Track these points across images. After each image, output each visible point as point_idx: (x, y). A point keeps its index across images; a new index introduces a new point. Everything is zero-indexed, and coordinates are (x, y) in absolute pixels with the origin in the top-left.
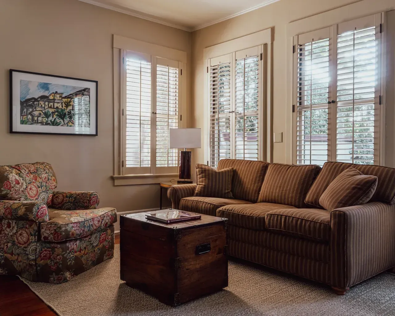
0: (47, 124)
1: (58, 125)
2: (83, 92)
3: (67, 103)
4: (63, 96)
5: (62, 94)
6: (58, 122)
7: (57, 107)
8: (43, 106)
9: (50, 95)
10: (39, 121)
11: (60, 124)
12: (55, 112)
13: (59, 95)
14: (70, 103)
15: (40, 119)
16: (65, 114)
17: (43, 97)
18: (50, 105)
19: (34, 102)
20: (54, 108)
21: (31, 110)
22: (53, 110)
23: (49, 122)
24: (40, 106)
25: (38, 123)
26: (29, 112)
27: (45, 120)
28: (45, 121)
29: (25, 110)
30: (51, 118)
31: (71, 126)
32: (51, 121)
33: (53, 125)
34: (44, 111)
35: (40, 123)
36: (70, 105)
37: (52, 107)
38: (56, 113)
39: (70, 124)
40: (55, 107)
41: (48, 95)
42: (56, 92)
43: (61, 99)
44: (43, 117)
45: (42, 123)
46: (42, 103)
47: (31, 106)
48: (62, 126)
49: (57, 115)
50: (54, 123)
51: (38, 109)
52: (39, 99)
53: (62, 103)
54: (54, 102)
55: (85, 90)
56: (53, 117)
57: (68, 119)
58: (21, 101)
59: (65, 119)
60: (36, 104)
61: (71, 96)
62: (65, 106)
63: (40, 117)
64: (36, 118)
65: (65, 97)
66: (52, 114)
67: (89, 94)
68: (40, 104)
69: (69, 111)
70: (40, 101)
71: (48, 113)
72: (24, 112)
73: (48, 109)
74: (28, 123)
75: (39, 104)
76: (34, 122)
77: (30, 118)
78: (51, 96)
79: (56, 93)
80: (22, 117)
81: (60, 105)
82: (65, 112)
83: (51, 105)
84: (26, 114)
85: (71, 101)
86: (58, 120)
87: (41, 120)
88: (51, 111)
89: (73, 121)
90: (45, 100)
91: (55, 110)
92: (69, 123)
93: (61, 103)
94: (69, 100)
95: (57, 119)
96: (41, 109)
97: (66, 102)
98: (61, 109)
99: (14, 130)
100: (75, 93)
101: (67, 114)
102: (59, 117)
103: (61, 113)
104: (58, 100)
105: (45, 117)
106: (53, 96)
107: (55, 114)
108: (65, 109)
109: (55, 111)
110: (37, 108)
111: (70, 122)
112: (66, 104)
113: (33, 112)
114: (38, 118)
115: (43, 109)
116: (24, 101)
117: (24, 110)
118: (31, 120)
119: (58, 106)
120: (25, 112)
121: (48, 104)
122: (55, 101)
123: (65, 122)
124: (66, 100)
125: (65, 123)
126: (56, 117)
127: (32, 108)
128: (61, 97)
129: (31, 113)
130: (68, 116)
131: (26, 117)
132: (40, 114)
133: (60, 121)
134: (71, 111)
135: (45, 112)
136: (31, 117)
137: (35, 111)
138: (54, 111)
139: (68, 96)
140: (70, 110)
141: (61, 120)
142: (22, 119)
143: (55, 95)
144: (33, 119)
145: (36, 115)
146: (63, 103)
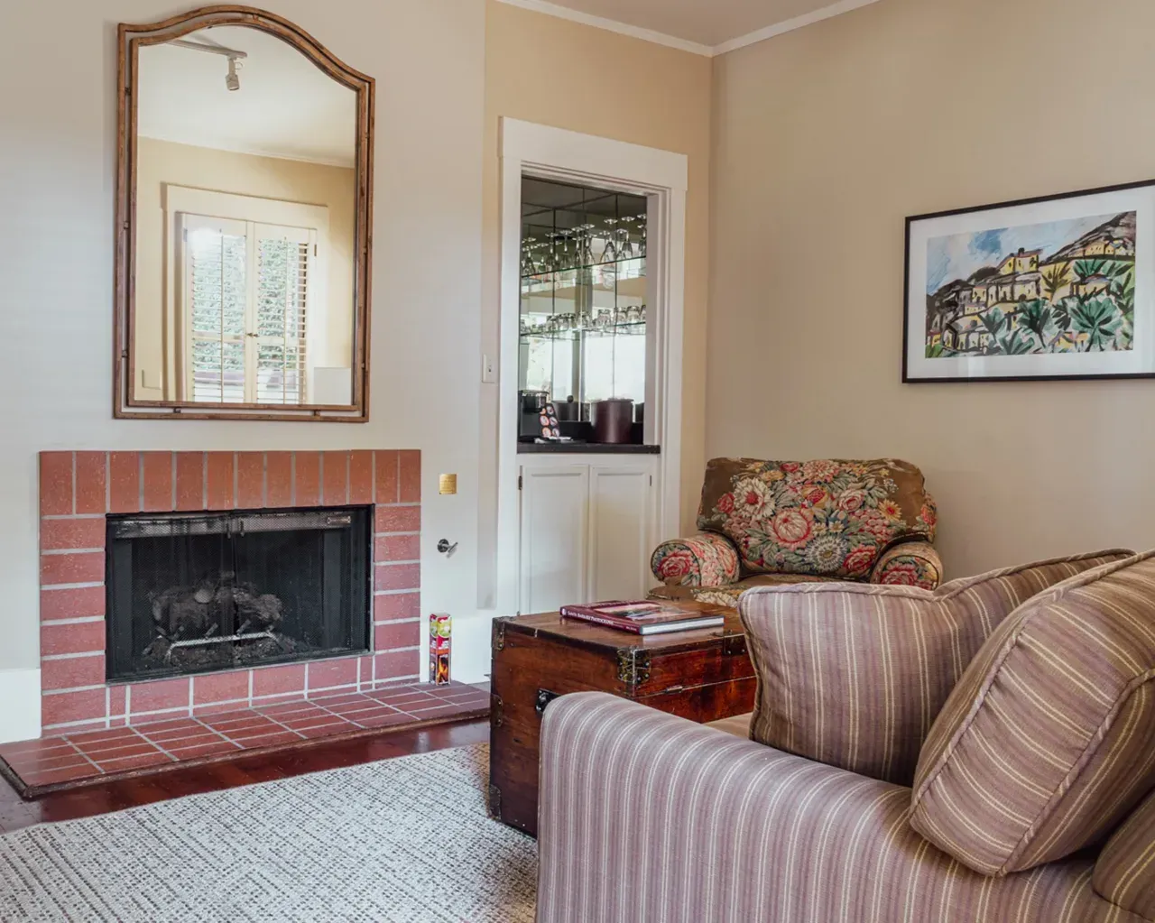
0: (992, 351)
1: (1023, 352)
2: (1110, 229)
3: (1055, 278)
4: (1043, 257)
5: (1038, 251)
6: (1024, 341)
7: (1023, 297)
8: (983, 299)
9: (1002, 264)
10: (971, 345)
11: (1029, 347)
12: (1016, 312)
13: (1029, 259)
14: (1065, 278)
15: (974, 338)
16: (1047, 312)
17: (984, 275)
18: (1001, 295)
19: (958, 293)
20: (1013, 301)
21: (951, 315)
22: (1010, 307)
23: (999, 344)
24: (975, 300)
25: (967, 350)
26: (945, 322)
27: (986, 340)
28: (987, 343)
29: (938, 318)
30: (1003, 333)
31: (1064, 351)
32: (1003, 341)
33: (1009, 353)
34: (984, 315)
35: (974, 349)
36: (1065, 282)
37: (1008, 299)
38: (1020, 315)
39: (1063, 344)
40: (1016, 298)
41: (995, 265)
42: (1021, 250)
43: (1034, 268)
44: (981, 333)
45: (978, 350)
46: (979, 291)
47: (953, 305)
48: (1036, 352)
49: (1022, 321)
50: (1011, 348)
51: (970, 309)
52: (972, 283)
53: (1037, 282)
54: (1014, 282)
55: (1115, 222)
56: (1009, 328)
57: (1056, 329)
58: (928, 296)
59: (1047, 329)
60: (965, 298)
61: (1067, 252)
62: (1047, 290)
63: (973, 331)
64: (962, 338)
65: (1049, 261)
66: (1006, 320)
67: (1131, 231)
68: (976, 294)
69: (1061, 303)
70: (974, 286)
71: (997, 318)
72: (934, 324)
73: (997, 306)
74: (943, 354)
75: (971, 294)
76: (959, 348)
77: (948, 338)
78: (1006, 266)
79: (1021, 255)
80: (929, 338)
81: (1030, 288)
82: (1045, 307)
83: (1005, 293)
84: (938, 329)
85: (1067, 268)
86: (1024, 334)
87: (976, 342)
88: (1004, 309)
89: (1070, 333)
90: (988, 282)
91: (1016, 305)
92: (1059, 340)
93: (1033, 283)
94: (1061, 265)
95: (1020, 332)
96: (977, 308)
97: (1050, 276)
98: (1035, 300)
99: (910, 375)
100: (1081, 239)
101: (1051, 312)
102: (1026, 327)
103: (1034, 314)
104: (1025, 274)
105: (987, 330)
106: (1010, 265)
107: (1015, 318)
108: (1045, 298)
109: (1015, 308)
110: (966, 308)
111: (1062, 340)
112: (1051, 280)
113: (957, 321)
114: (968, 336)
115: (983, 308)
116: (936, 294)
117: (933, 319)
118: (950, 345)
119: (1026, 292)
120: (936, 324)
121: (997, 293)
122: (1017, 279)
123: (1044, 338)
124: (1051, 268)
125: (1046, 344)
126: (1018, 327)
127: (955, 310)
128: (1035, 262)
129: (952, 325)
130: (1056, 319)
131: (938, 336)
132: (974, 324)
133: (1031, 339)
134: (1066, 300)
135: (988, 315)
136: (951, 335)
137: (961, 317)
138: (1012, 310)
139: (1058, 253)
140: (1063, 299)
141: (1034, 333)
142: (929, 344)
143: (1017, 259)
144: (955, 342)
145: (963, 329)
146: (1042, 282)
